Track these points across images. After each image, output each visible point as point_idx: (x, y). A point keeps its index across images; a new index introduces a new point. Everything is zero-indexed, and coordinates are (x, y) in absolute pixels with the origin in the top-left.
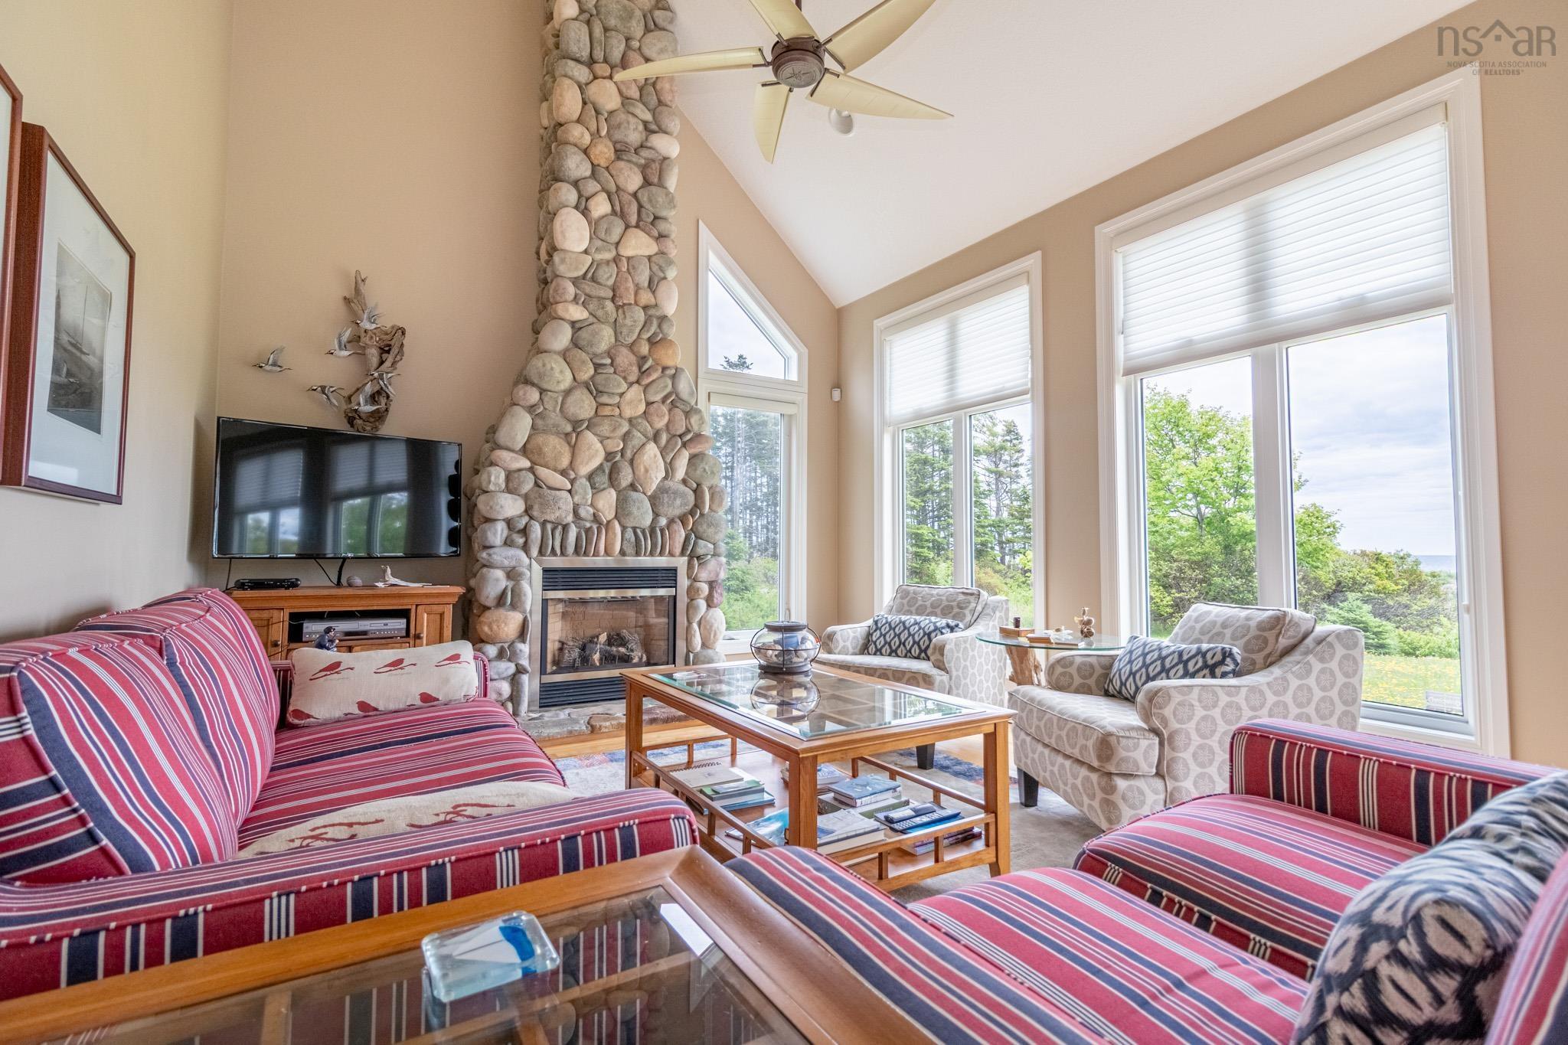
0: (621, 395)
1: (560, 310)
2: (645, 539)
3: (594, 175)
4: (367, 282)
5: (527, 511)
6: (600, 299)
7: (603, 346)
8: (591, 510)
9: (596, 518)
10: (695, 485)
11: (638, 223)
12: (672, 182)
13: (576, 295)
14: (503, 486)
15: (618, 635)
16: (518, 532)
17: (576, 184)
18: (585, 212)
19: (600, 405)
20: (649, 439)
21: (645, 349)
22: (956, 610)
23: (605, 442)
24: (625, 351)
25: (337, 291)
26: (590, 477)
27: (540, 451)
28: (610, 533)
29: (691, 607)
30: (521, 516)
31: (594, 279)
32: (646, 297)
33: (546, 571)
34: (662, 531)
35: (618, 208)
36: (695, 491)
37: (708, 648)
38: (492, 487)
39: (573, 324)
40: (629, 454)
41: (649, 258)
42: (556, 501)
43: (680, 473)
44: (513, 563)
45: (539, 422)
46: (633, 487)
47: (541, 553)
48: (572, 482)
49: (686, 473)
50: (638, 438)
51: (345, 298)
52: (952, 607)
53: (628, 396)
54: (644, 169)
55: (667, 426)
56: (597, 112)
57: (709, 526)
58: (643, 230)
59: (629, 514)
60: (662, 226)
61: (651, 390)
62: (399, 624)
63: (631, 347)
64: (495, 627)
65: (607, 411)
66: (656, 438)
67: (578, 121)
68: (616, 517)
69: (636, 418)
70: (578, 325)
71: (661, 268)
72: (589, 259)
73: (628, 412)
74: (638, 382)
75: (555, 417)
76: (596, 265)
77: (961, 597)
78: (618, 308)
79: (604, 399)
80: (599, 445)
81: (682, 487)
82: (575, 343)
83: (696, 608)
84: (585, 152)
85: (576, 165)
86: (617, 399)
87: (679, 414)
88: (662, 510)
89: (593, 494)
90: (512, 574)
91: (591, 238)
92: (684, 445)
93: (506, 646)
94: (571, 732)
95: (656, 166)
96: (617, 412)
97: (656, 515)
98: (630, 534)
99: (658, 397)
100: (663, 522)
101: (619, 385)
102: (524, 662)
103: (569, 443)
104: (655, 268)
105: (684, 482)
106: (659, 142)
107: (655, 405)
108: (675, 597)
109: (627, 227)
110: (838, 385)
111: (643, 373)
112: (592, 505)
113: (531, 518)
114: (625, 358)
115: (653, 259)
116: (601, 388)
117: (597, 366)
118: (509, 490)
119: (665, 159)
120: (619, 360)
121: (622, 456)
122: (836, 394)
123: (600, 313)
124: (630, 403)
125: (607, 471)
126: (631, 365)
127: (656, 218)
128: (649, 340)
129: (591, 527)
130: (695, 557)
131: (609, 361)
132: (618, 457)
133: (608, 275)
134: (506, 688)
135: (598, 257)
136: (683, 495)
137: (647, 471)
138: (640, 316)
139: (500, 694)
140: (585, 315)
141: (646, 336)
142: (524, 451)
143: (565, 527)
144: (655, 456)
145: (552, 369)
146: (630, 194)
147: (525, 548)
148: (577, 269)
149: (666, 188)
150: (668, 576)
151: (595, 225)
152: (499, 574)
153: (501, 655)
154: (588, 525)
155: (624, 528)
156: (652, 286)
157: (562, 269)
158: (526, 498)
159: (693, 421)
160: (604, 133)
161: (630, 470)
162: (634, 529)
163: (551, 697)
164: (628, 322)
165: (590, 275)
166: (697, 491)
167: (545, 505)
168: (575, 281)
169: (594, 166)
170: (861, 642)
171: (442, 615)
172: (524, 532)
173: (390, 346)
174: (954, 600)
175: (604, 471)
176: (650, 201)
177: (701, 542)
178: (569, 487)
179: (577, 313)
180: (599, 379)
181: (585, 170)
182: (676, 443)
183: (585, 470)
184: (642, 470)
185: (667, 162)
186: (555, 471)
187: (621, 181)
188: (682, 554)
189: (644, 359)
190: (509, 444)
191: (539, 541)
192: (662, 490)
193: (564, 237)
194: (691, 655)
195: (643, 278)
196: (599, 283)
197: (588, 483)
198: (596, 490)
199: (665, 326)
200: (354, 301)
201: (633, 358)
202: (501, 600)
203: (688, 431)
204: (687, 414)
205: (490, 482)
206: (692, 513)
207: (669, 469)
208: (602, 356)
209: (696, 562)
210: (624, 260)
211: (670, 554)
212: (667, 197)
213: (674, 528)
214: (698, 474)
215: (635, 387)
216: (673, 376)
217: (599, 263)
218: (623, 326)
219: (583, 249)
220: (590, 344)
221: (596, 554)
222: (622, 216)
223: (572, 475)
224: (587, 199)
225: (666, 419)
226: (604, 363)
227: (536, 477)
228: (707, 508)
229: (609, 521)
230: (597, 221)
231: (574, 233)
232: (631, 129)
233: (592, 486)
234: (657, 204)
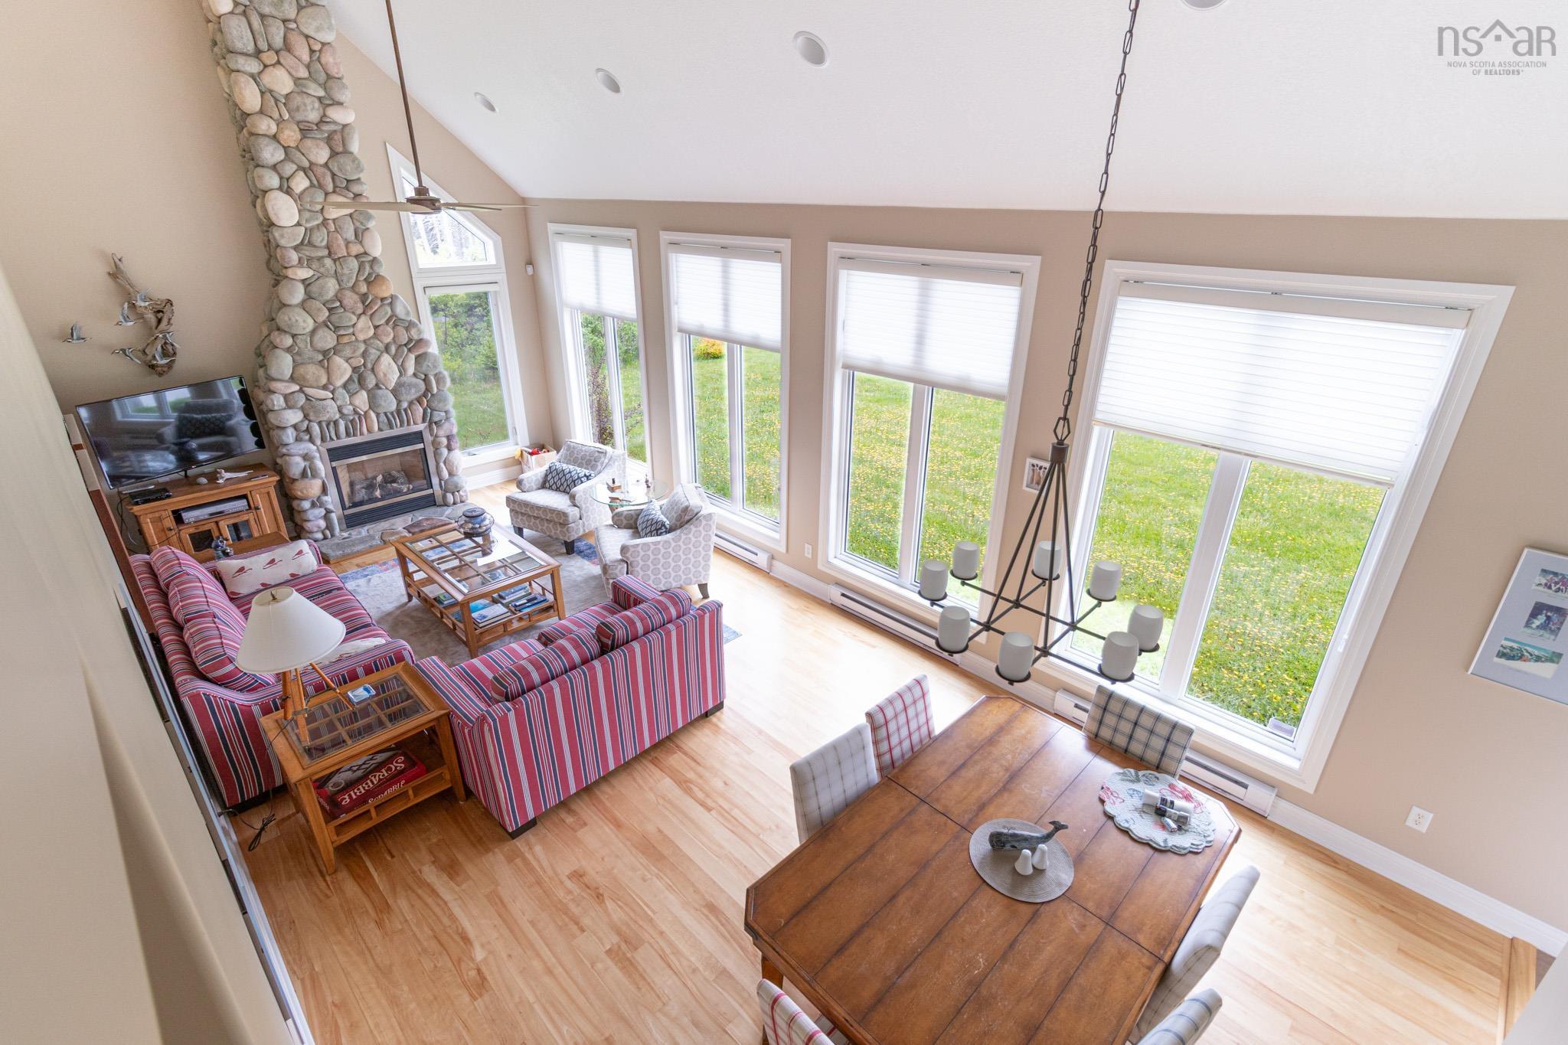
0: (354, 326)
1: (290, 273)
2: (395, 419)
3: (288, 157)
4: (123, 259)
5: (306, 417)
6: (320, 259)
7: (331, 294)
8: (351, 408)
9: (355, 412)
10: (423, 376)
11: (335, 187)
12: (355, 147)
13: (300, 259)
14: (284, 405)
15: (390, 474)
16: (303, 432)
17: (274, 167)
18: (288, 191)
19: (339, 336)
20: (382, 352)
21: (364, 288)
22: (596, 465)
23: (350, 361)
24: (348, 294)
25: (100, 271)
26: (345, 386)
27: (304, 379)
28: (368, 420)
29: (437, 454)
30: (302, 421)
31: (310, 244)
32: (356, 249)
33: (329, 450)
34: (405, 410)
35: (315, 182)
36: (424, 380)
37: (454, 475)
38: (276, 408)
39: (303, 281)
40: (369, 366)
41: (351, 215)
42: (324, 408)
43: (411, 370)
44: (306, 451)
45: (297, 358)
46: (377, 386)
47: (323, 440)
48: (333, 392)
49: (415, 369)
50: (373, 353)
51: (109, 274)
52: (591, 461)
53: (360, 325)
54: (329, 140)
55: (394, 340)
56: (276, 100)
57: (439, 402)
58: (339, 194)
59: (379, 405)
60: (356, 188)
61: (376, 318)
62: (243, 502)
63: (353, 288)
64: (306, 492)
65: (346, 340)
66: (387, 349)
67: (261, 112)
68: (370, 408)
69: (369, 339)
70: (307, 283)
71: (362, 223)
72: (303, 229)
73: (361, 337)
74: (364, 313)
75: (308, 352)
76: (309, 231)
77: (597, 454)
78: (335, 261)
79: (342, 332)
80: (346, 365)
81: (415, 380)
82: (309, 296)
83: (441, 454)
84: (275, 137)
85: (271, 154)
86: (351, 330)
87: (402, 331)
88: (402, 398)
89: (350, 397)
90: (306, 457)
91: (300, 210)
92: (410, 350)
93: (315, 500)
94: (371, 546)
95: (338, 137)
96: (354, 338)
97: (399, 402)
98: (383, 418)
99: (383, 321)
100: (405, 405)
101: (350, 320)
102: (330, 507)
103: (323, 367)
104: (358, 224)
105: (415, 375)
106: (337, 115)
107: (381, 328)
108: (424, 449)
109: (327, 194)
110: (530, 262)
111: (366, 307)
112: (351, 404)
113: (310, 421)
114: (350, 299)
115: (354, 216)
116: (337, 325)
117: (330, 310)
118: (289, 407)
119: (345, 126)
120: (346, 302)
121: (365, 367)
122: (530, 269)
123: (322, 270)
124: (362, 330)
125: (356, 381)
126: (355, 303)
127: (348, 181)
128: (365, 279)
129: (354, 419)
130: (432, 423)
131: (338, 304)
132: (363, 369)
133: (320, 238)
134: (322, 524)
135: (309, 225)
136: (416, 386)
137: (385, 375)
138: (354, 264)
139: (319, 527)
140: (310, 273)
141: (362, 278)
142: (292, 379)
143: (336, 423)
144: (389, 364)
145: (297, 321)
146: (321, 166)
147: (311, 440)
148: (294, 240)
149: (351, 153)
150: (418, 437)
151: (299, 198)
152: (298, 459)
153: (313, 505)
154: (351, 418)
155: (378, 415)
156: (359, 235)
157: (283, 242)
158: (302, 408)
159: (412, 332)
160: (286, 116)
161: (373, 377)
162: (385, 414)
163: (352, 521)
164: (346, 271)
165: (306, 241)
166: (426, 380)
167: (317, 412)
168: (296, 248)
169: (286, 148)
171: (268, 493)
172: (308, 430)
173: (161, 311)
175: (354, 381)
176: (341, 170)
177: (435, 413)
178: (331, 396)
179: (304, 273)
180: (334, 318)
181: (280, 155)
182: (403, 352)
183: (339, 383)
184: (382, 375)
185: (346, 130)
186: (318, 388)
187: (313, 158)
188: (424, 421)
189: (365, 295)
190: (280, 377)
191: (320, 436)
192: (399, 385)
193: (278, 218)
194: (443, 482)
195: (351, 235)
196: (315, 246)
197: (344, 391)
198: (352, 395)
199: (376, 268)
200: (116, 274)
201: (356, 297)
202: (304, 474)
203: (410, 340)
204: (407, 329)
205: (274, 405)
206: (425, 395)
207: (402, 369)
208: (332, 301)
209: (434, 426)
210: (330, 222)
211: (415, 423)
212: (353, 161)
213: (414, 407)
214: (424, 368)
215: (363, 318)
216: (391, 303)
217: (311, 229)
218: (343, 275)
219: (295, 222)
220: (320, 294)
221: (362, 434)
222: (321, 186)
223: (332, 388)
224: (288, 179)
225: (392, 335)
226: (334, 306)
227: (306, 395)
228: (435, 390)
229: (366, 412)
230: (301, 196)
231: (284, 211)
232: (309, 108)
233: (348, 392)
234: (346, 170)
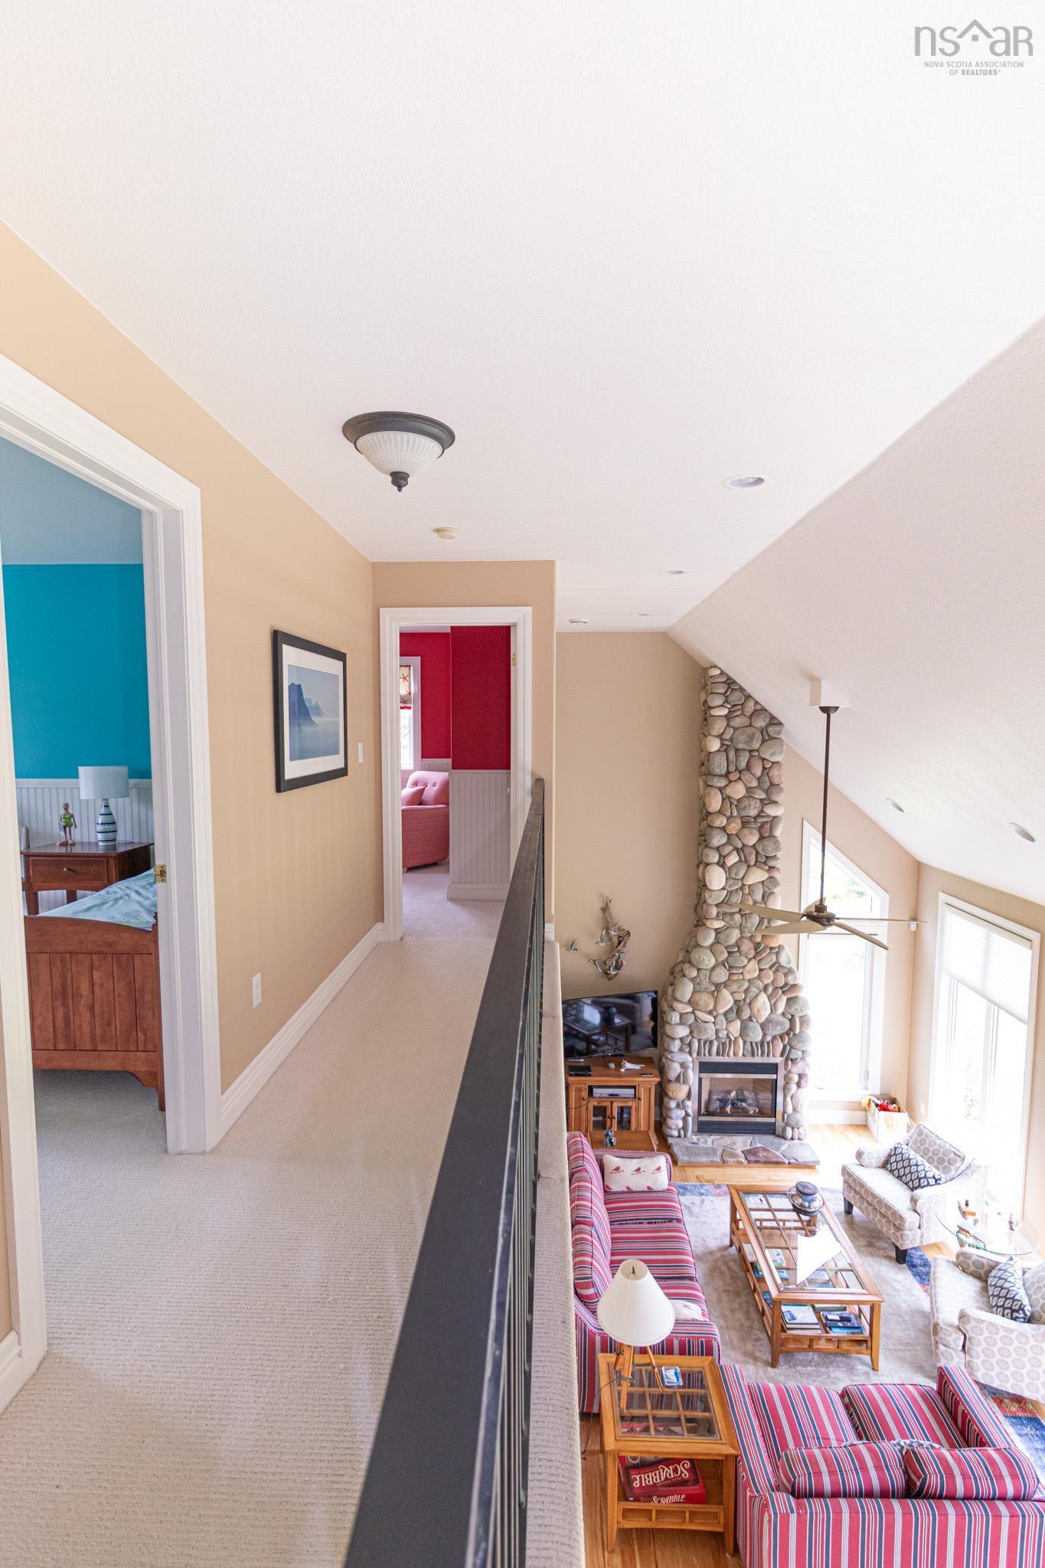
0: (744, 967)
1: (708, 923)
2: (757, 1049)
3: (729, 842)
4: (611, 900)
5: (691, 1033)
6: (732, 914)
7: (733, 941)
8: (725, 1032)
9: (728, 1037)
10: (790, 1017)
11: (756, 861)
12: (778, 833)
13: (717, 914)
14: (678, 1022)
15: (741, 1095)
16: (686, 1045)
17: (718, 849)
18: (722, 865)
19: (730, 974)
20: (760, 992)
21: (758, 939)
22: (946, 1164)
23: (734, 994)
24: (746, 942)
25: (598, 905)
26: (725, 1014)
27: (697, 1004)
28: (736, 1046)
29: (785, 1089)
30: (687, 1036)
31: (728, 903)
32: (760, 908)
33: (700, 1064)
34: (768, 1043)
35: (743, 859)
36: (790, 1020)
37: (797, 1111)
38: (673, 1023)
39: (716, 930)
40: (748, 1001)
41: (763, 882)
42: (706, 1029)
43: (780, 1010)
44: (683, 1061)
45: (697, 987)
46: (750, 1019)
47: (699, 1054)
48: (715, 1018)
49: (785, 1009)
50: (754, 990)
51: (601, 909)
52: (943, 1161)
53: (748, 968)
54: (760, 829)
55: (773, 981)
56: (731, 803)
57: (799, 1042)
58: (759, 867)
59: (748, 1035)
60: (771, 863)
61: (762, 963)
62: (631, 1091)
63: (750, 938)
64: (675, 1094)
65: (735, 978)
66: (765, 989)
67: (719, 812)
68: (740, 1036)
69: (753, 979)
70: (719, 931)
71: (769, 889)
72: (726, 892)
73: (748, 977)
74: (754, 957)
75: (705, 983)
76: (730, 893)
78: (742, 915)
79: (734, 971)
80: (730, 997)
81: (782, 1019)
82: (717, 941)
83: (789, 1090)
84: (723, 829)
85: (718, 839)
86: (741, 971)
87: (781, 975)
88: (767, 1032)
89: (727, 1023)
90: (683, 1065)
91: (727, 879)
92: (784, 992)
93: (680, 1102)
94: (712, 1162)
95: (767, 826)
96: (741, 977)
97: (765, 1035)
98: (748, 1046)
99: (767, 966)
100: (769, 1038)
101: (743, 962)
102: (690, 1111)
103: (713, 996)
104: (766, 889)
105: (783, 1014)
106: (771, 811)
107: (765, 972)
108: (776, 1080)
109: (749, 866)
110: (915, 916)
111: (757, 954)
112: (726, 1030)
113: (693, 1037)
114: (747, 947)
115: (765, 883)
116: (731, 965)
117: (729, 953)
118: (681, 1023)
119: (775, 817)
120: (742, 948)
121: (744, 1001)
122: (913, 926)
123: (731, 922)
124: (749, 972)
125: (735, 1011)
126: (750, 949)
127: (767, 857)
128: (761, 933)
129: (725, 1042)
130: (789, 1059)
131: (736, 949)
132: (742, 1002)
133: (736, 899)
134: (680, 1124)
135: (729, 889)
136: (782, 1024)
137: (759, 1011)
138: (756, 918)
139: (677, 1126)
140: (723, 924)
141: (759, 931)
142: (690, 1002)
143: (711, 1042)
144: (764, 1002)
145: (704, 959)
146: (750, 846)
147: (690, 1053)
148: (717, 900)
149: (774, 837)
150: (773, 1068)
151: (729, 871)
152: (677, 1066)
153: (678, 1106)
154: (724, 1041)
155: (745, 1043)
156: (765, 897)
157: (710, 901)
158: (690, 1026)
159: (789, 978)
160: (735, 814)
161: (748, 1010)
162: (751, 1043)
163: (703, 1128)
164: (749, 925)
165: (725, 901)
166: (792, 1020)
167: (700, 1031)
168: (717, 905)
169: (729, 836)
170: (883, 1159)
171: (650, 1089)
172: (690, 1045)
173: (623, 937)
174: (947, 1156)
175: (733, 1012)
176: (763, 850)
177: (793, 1051)
178: (713, 1020)
179: (718, 924)
180: (731, 960)
181: (723, 840)
182: (778, 993)
183: (722, 1011)
184: (756, 1010)
185: (776, 819)
186: (705, 1012)
187: (746, 842)
188: (782, 1055)
189: (759, 944)
190: (682, 1000)
191: (696, 1051)
192: (768, 1021)
193: (711, 883)
194: (786, 1116)
195: (759, 898)
196: (731, 905)
197: (724, 1018)
198: (729, 1022)
199: (772, 923)
200: (605, 909)
201: (751, 945)
202: (678, 1079)
203: (786, 984)
204: (786, 975)
205: (671, 1020)
206: (787, 1033)
207: (773, 1008)
208: (733, 946)
209: (790, 1062)
210: (747, 887)
211: (773, 1056)
212: (774, 843)
213: (776, 1042)
214: (792, 1010)
215: (753, 962)
216: (777, 953)
217: (731, 892)
218: (746, 927)
219: (721, 887)
220: (726, 941)
221: (728, 1056)
222: (746, 861)
223: (715, 1013)
224: (724, 857)
225: (772, 979)
226: (733, 950)
227: (695, 1016)
228: (798, 1031)
229: (735, 1038)
230: (730, 868)
231: (717, 879)
232: (752, 807)
233: (726, 1019)
234: (767, 850)
